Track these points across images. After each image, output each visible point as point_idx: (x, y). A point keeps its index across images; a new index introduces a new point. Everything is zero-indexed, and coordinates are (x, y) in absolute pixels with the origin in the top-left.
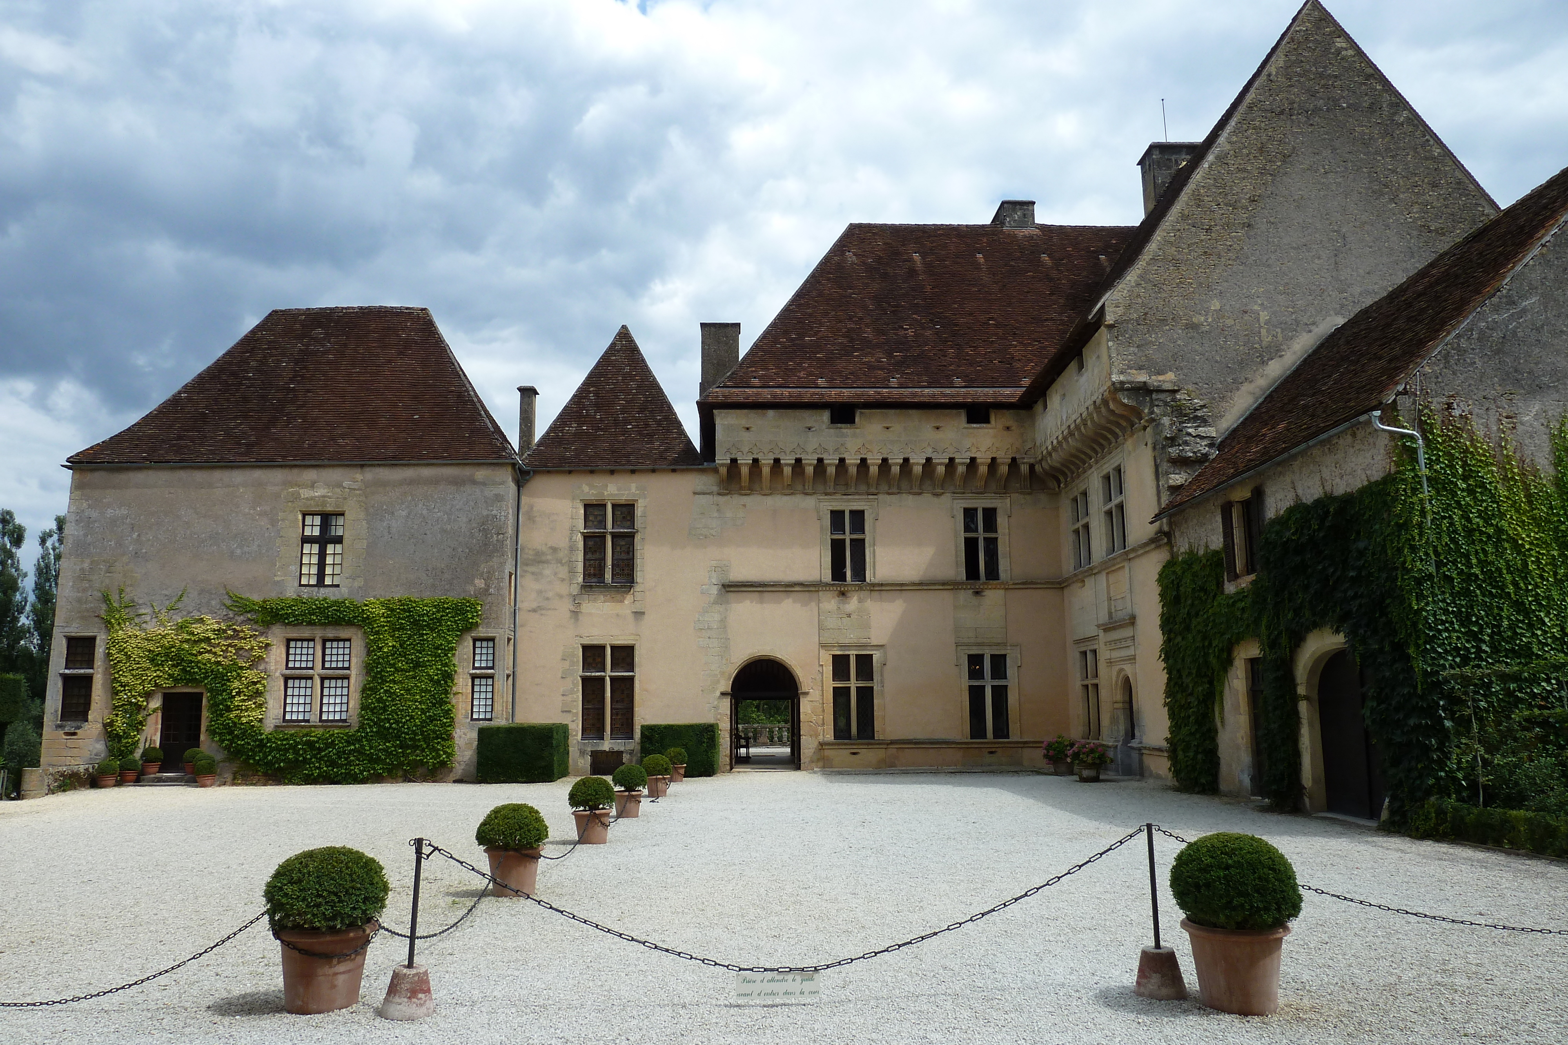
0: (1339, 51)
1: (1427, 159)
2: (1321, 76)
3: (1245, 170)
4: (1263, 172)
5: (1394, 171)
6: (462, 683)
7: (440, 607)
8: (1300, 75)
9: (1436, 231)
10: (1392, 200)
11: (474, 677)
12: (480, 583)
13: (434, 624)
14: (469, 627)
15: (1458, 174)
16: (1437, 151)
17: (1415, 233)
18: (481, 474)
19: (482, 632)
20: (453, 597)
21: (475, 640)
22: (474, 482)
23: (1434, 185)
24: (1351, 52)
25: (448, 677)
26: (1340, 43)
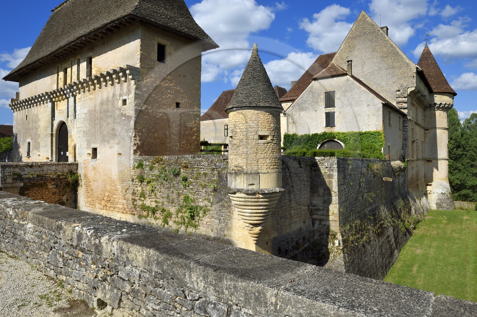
2: (363, 27)
9: (385, 57)
10: (376, 52)
17: (380, 58)
23: (386, 47)
24: (370, 21)
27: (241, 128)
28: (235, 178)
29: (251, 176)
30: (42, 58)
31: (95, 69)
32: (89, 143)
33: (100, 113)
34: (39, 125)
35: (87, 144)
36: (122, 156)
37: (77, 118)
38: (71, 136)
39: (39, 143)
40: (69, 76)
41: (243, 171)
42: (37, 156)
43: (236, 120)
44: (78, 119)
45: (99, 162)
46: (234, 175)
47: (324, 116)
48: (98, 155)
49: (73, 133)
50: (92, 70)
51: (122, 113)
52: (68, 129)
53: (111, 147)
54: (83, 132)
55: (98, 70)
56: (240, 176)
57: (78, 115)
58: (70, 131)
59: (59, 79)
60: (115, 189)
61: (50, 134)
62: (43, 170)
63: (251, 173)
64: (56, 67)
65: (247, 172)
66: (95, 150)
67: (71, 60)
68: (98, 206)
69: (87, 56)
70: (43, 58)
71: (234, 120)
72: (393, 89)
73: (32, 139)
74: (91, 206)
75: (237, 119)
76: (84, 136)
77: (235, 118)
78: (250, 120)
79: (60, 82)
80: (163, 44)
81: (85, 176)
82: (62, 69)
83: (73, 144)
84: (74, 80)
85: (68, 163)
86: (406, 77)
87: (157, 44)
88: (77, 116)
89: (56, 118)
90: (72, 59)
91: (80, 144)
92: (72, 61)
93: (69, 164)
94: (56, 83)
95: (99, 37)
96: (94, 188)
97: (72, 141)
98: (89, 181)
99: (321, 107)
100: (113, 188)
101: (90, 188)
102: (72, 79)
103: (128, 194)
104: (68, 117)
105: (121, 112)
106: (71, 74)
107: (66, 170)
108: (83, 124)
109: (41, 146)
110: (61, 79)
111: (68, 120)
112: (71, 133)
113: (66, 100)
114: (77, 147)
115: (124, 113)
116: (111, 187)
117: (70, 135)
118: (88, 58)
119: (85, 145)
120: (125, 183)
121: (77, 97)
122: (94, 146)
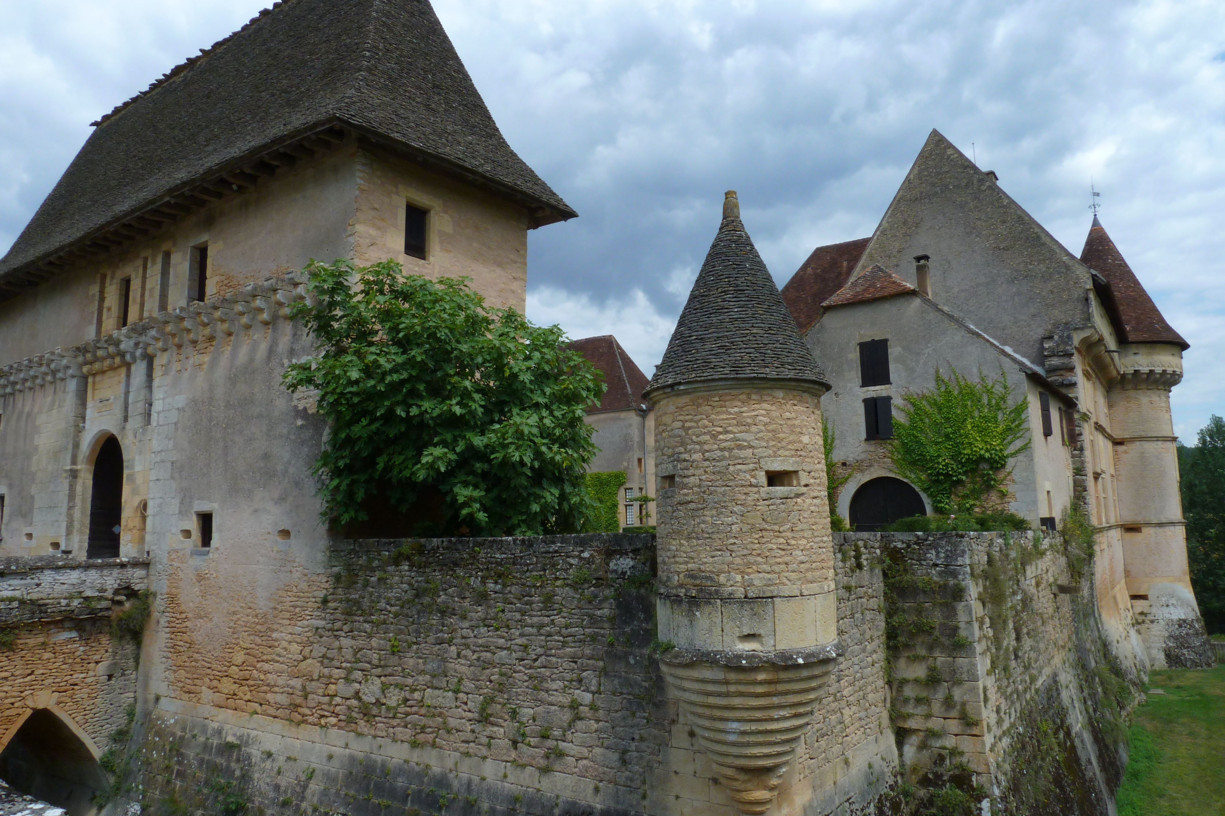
0: (949, 157)
1: (999, 207)
3: (896, 236)
4: (906, 235)
5: (980, 219)
6: (621, 508)
7: (609, 476)
8: (927, 176)
9: (1004, 249)
10: (977, 236)
11: (626, 506)
12: (625, 464)
13: (608, 484)
14: (623, 484)
15: (1019, 212)
16: (1005, 202)
17: (991, 252)
18: (623, 415)
19: (627, 485)
20: (615, 471)
21: (626, 489)
22: (620, 419)
23: (1004, 222)
24: (956, 155)
25: (615, 506)
26: (950, 152)
27: (706, 447)
28: (691, 615)
29: (746, 606)
30: (57, 250)
31: (217, 279)
32: (186, 497)
33: (225, 406)
34: (36, 444)
35: (181, 503)
36: (293, 540)
37: (154, 423)
38: (131, 478)
39: (32, 497)
40: (134, 300)
41: (717, 592)
42: (25, 539)
43: (687, 424)
44: (158, 425)
45: (216, 556)
46: (685, 606)
47: (861, 409)
48: (215, 535)
49: (138, 468)
50: (208, 282)
51: (296, 407)
52: (125, 457)
53: (256, 511)
54: (169, 464)
55: (226, 282)
56: (707, 609)
57: (158, 413)
58: (129, 461)
59: (105, 311)
60: (264, 643)
61: (66, 471)
62: (38, 585)
63: (746, 597)
64: (98, 277)
65: (731, 594)
66: (206, 520)
67: (143, 254)
68: (207, 694)
69: (192, 244)
70: (62, 248)
71: (678, 424)
72: (1032, 333)
73: (11, 486)
74: (186, 696)
75: (691, 421)
76: (172, 478)
77: (682, 418)
78: (735, 422)
79: (108, 318)
80: (421, 205)
81: (172, 599)
82: (115, 281)
83: (136, 501)
84: (150, 311)
85: (118, 561)
86: (1067, 301)
87: (404, 207)
88: (154, 416)
89: (88, 424)
90: (148, 253)
91: (158, 501)
92: (146, 260)
93: (123, 566)
94: (95, 321)
95: (232, 189)
96: (197, 637)
97: (135, 491)
98: (183, 616)
99: (849, 385)
100: (258, 640)
101: (185, 637)
102: (145, 308)
103: (309, 661)
104: (126, 419)
105: (293, 404)
106: (143, 295)
107: (113, 582)
108: (171, 442)
109: (36, 506)
110: (109, 309)
111: (124, 428)
112: (132, 467)
113: (123, 371)
114: (150, 511)
115: (301, 408)
116: (252, 638)
117: (128, 476)
118: (194, 247)
119: (174, 505)
120: (299, 623)
121: (157, 362)
122: (205, 507)
